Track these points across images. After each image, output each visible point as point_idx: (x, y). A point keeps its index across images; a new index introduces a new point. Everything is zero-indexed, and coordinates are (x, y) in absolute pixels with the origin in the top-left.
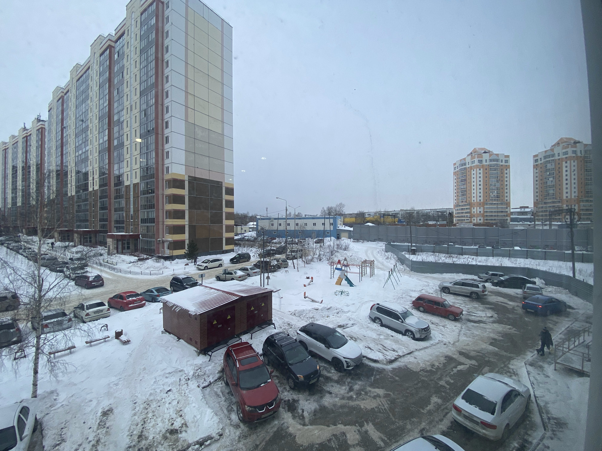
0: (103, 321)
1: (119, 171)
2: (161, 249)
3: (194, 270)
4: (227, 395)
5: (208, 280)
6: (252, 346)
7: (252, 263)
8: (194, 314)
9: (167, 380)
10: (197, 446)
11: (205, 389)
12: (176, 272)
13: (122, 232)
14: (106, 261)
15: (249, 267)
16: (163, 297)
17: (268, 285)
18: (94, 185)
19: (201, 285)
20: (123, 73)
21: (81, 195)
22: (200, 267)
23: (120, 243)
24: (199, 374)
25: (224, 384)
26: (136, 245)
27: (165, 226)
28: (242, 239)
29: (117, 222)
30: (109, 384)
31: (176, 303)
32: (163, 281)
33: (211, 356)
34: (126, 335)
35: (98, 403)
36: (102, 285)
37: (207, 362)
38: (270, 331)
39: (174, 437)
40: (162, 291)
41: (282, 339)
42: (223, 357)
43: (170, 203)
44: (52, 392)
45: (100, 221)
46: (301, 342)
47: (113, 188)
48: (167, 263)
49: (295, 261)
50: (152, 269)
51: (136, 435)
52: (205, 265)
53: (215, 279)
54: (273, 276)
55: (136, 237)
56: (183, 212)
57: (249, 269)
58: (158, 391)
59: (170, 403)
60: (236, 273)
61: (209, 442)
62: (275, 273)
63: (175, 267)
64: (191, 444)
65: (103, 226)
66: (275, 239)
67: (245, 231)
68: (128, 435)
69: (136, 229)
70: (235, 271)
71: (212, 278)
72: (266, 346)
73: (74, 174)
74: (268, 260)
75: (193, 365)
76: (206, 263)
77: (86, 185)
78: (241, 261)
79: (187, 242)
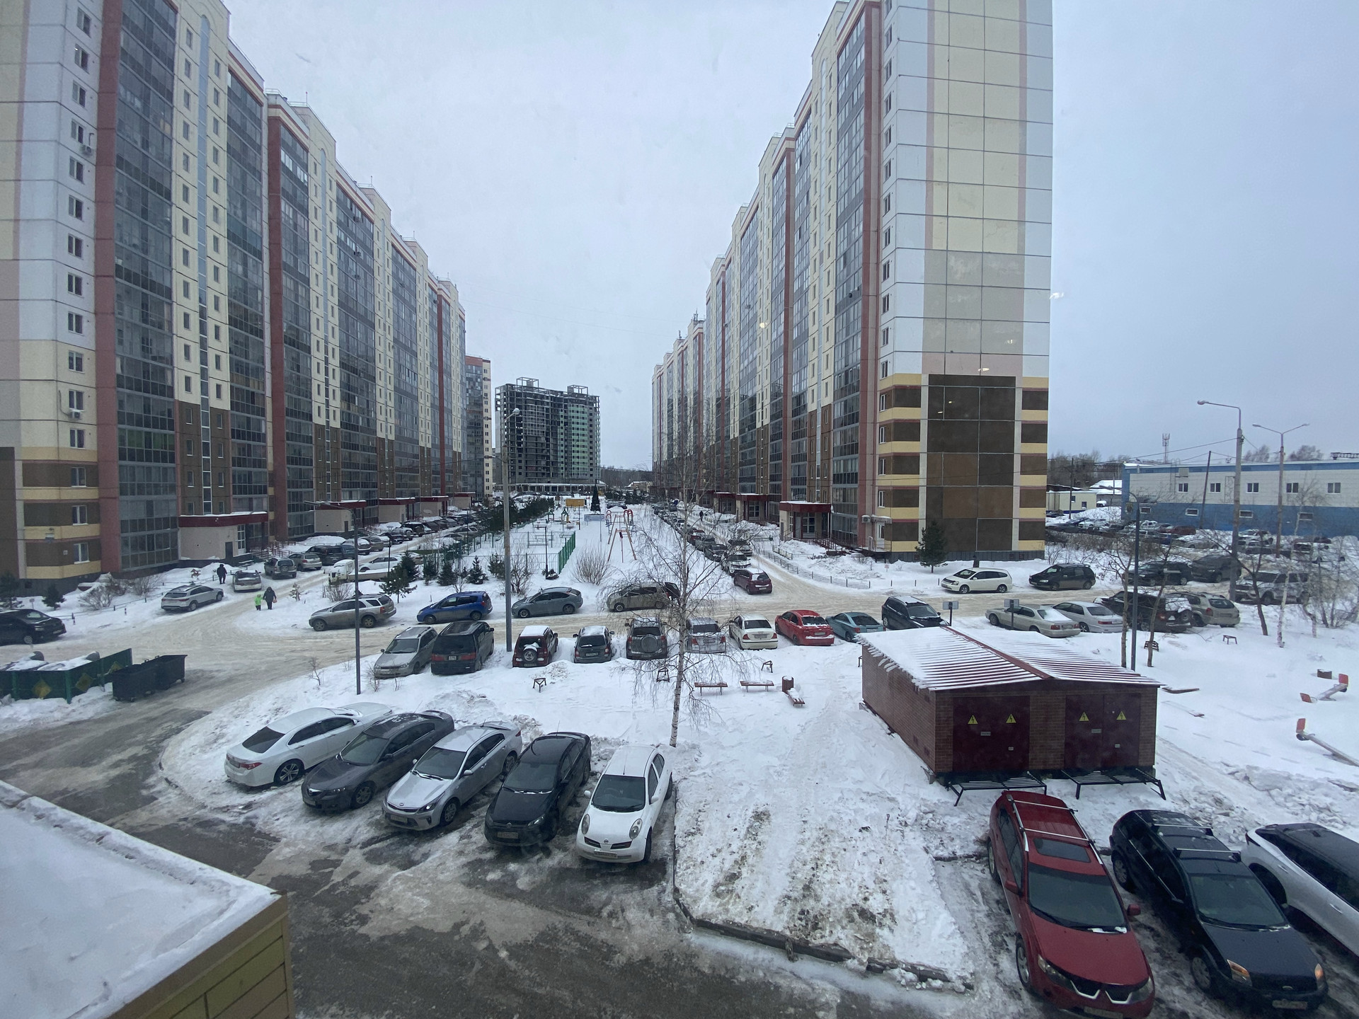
0: (766, 655)
1: (800, 387)
2: (869, 537)
3: (936, 591)
4: (995, 905)
5: (967, 618)
6: (1076, 815)
7: (1098, 594)
8: (922, 687)
9: (862, 805)
10: (910, 976)
11: (942, 863)
12: (896, 588)
13: (802, 499)
14: (776, 550)
15: (1085, 605)
16: (863, 635)
17: (1150, 664)
18: (763, 418)
19: (947, 626)
20: (808, 193)
21: (746, 436)
22: (950, 585)
23: (799, 520)
24: (930, 825)
25: (987, 875)
26: (824, 526)
27: (877, 489)
28: (1075, 527)
29: (795, 481)
30: (768, 768)
31: (887, 654)
32: (870, 604)
33: (960, 795)
34: (798, 690)
35: (751, 794)
36: (769, 591)
37: (951, 805)
38: (1141, 798)
39: (867, 926)
40: (865, 621)
41: (1185, 835)
42: (990, 808)
43: (887, 440)
44: (694, 747)
45: (771, 480)
46: (1260, 871)
47: (790, 419)
48: (880, 566)
49: (1269, 610)
50: (850, 575)
51: (802, 881)
52: (962, 581)
53: (985, 618)
54: (1171, 643)
55: (824, 510)
56: (915, 458)
57: (1086, 611)
58: (846, 819)
59: (864, 854)
60: (1042, 614)
61: (938, 983)
62: (1181, 638)
63: (894, 578)
64: (899, 962)
65: (775, 488)
66: (1194, 533)
67: (1084, 504)
68: (788, 874)
69: (825, 494)
70: (1042, 608)
71: (977, 615)
72: (1124, 833)
73: (737, 402)
74: (1155, 594)
75: (916, 798)
76: (966, 577)
77: (753, 419)
78: (1062, 583)
79: (922, 525)
